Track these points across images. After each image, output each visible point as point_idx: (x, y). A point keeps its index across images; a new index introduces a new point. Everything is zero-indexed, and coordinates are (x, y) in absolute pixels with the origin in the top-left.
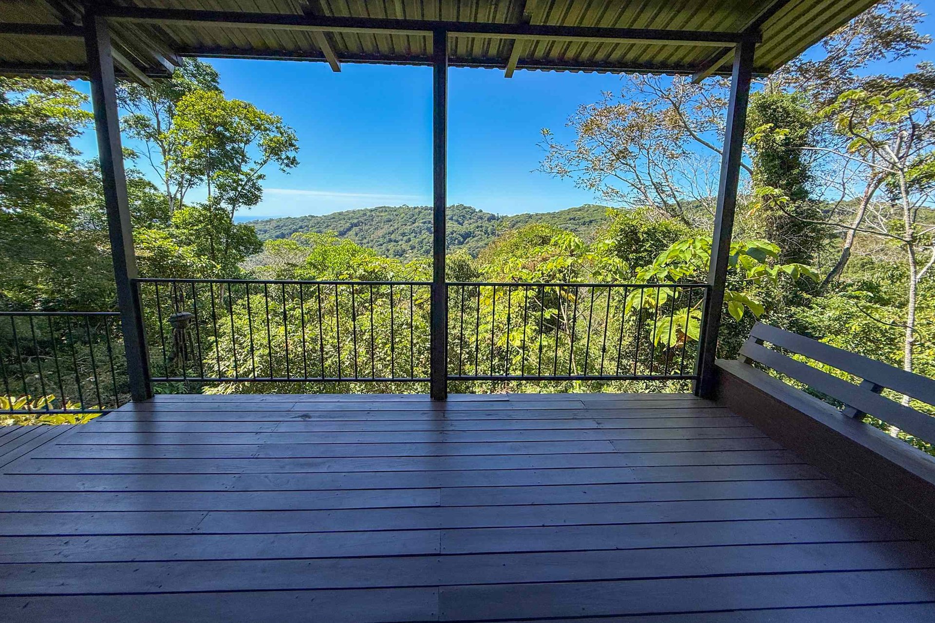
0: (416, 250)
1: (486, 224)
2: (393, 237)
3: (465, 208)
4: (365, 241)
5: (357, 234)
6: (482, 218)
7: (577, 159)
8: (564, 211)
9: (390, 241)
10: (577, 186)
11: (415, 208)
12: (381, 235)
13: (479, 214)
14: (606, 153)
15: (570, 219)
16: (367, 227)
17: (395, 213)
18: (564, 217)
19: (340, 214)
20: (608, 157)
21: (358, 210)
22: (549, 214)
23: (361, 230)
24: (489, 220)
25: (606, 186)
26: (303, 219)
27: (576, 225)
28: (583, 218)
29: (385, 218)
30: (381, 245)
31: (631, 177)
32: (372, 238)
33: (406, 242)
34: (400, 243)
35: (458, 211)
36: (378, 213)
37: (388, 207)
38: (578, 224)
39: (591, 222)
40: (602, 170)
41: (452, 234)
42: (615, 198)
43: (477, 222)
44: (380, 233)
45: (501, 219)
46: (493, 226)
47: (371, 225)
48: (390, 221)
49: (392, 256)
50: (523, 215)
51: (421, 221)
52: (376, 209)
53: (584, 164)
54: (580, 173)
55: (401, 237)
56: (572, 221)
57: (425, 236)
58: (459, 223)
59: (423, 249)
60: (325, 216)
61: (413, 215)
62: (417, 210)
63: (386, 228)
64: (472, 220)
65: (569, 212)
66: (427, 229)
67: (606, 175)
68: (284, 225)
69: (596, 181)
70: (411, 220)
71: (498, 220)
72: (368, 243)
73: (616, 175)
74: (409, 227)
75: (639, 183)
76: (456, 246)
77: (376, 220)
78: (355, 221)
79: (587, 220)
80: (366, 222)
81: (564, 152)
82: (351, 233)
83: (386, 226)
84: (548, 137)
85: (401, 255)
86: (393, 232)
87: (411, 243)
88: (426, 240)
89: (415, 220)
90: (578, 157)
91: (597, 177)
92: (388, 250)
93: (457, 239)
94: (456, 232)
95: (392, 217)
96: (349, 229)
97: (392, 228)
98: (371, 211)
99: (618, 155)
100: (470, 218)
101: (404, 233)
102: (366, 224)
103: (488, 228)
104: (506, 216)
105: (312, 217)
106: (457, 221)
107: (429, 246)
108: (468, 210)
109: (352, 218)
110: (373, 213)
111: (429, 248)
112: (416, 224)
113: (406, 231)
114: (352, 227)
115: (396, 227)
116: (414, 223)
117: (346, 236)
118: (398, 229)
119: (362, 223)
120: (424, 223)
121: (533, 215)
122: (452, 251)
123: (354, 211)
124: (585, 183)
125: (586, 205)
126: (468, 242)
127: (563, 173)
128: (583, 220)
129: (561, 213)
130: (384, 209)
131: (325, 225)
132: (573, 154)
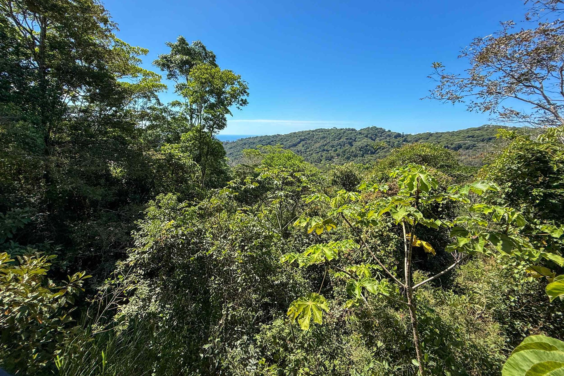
0: (340, 157)
1: (393, 140)
2: (325, 148)
3: (377, 129)
4: (308, 150)
5: (303, 146)
6: (390, 136)
7: (470, 85)
8: (463, 131)
9: (324, 150)
10: (470, 109)
11: (341, 129)
12: (318, 146)
13: (388, 133)
14: (505, 77)
15: (469, 137)
16: (310, 141)
17: (328, 133)
18: (463, 135)
19: (295, 133)
20: (507, 81)
21: (305, 131)
22: (448, 133)
23: (306, 143)
24: (396, 137)
25: (504, 108)
26: (274, 136)
27: (475, 141)
28: (482, 136)
29: (321, 136)
30: (318, 153)
31: (536, 98)
32: (312, 148)
33: (334, 151)
34: (330, 152)
35: (372, 131)
36: (317, 133)
37: (324, 129)
38: (477, 141)
39: (490, 139)
40: (499, 93)
41: (367, 146)
42: (515, 119)
43: (386, 138)
44: (318, 145)
45: (406, 137)
46: (399, 142)
47: (312, 140)
48: (324, 137)
49: (324, 160)
50: (425, 133)
51: (345, 138)
52: (316, 130)
53: (478, 89)
54: (473, 98)
55: (331, 148)
56: (470, 139)
57: (347, 148)
58: (372, 140)
59: (346, 156)
60: (286, 135)
61: (340, 134)
62: (342, 131)
63: (322, 142)
64: (382, 137)
65: (468, 131)
66: (348, 143)
67: (503, 98)
68: (264, 140)
69: (491, 104)
70: (338, 137)
71: (403, 137)
72: (310, 151)
73: (516, 97)
74: (337, 142)
75: (547, 104)
76: (369, 155)
77: (316, 137)
78: (303, 138)
79: (486, 137)
80: (309, 138)
81: (456, 80)
82: (300, 145)
83: (322, 141)
84: (439, 70)
85: (330, 160)
86: (326, 145)
87: (337, 152)
88: (348, 150)
89: (341, 137)
90: (471, 83)
91: (492, 100)
92: (322, 156)
93: (369, 150)
94: (369, 145)
95: (326, 135)
96: (299, 143)
97: (325, 142)
98: (313, 131)
99: (519, 78)
100: (381, 136)
101: (333, 146)
102: (309, 140)
103: (394, 143)
104: (410, 135)
105: (279, 135)
106: (371, 138)
107: (350, 154)
108: (379, 130)
109: (301, 136)
110: (314, 133)
111: (349, 155)
112: (342, 140)
113: (334, 144)
114: (301, 141)
115: (328, 141)
116: (340, 139)
117: (297, 147)
118: (329, 143)
119: (307, 139)
120: (347, 139)
121: (433, 134)
122: (366, 158)
123: (302, 132)
124: (479, 106)
125: (485, 125)
126: (378, 152)
127: (455, 99)
128: (482, 138)
129: (460, 132)
130: (321, 130)
131: (285, 140)
132: (465, 82)
